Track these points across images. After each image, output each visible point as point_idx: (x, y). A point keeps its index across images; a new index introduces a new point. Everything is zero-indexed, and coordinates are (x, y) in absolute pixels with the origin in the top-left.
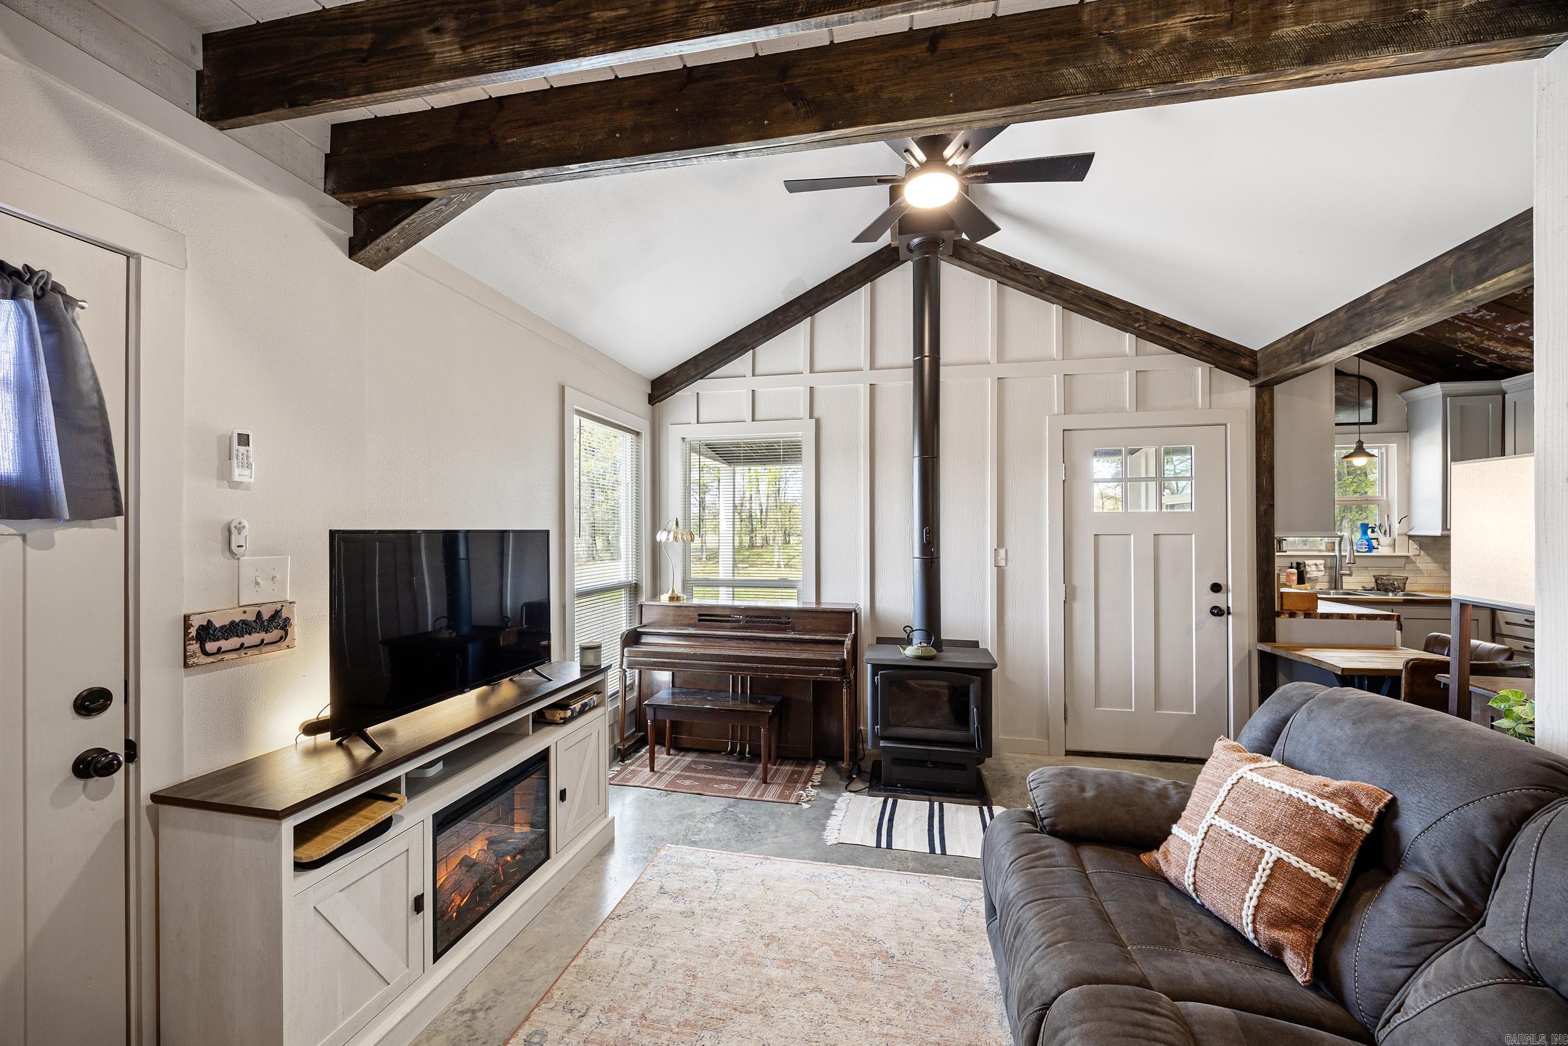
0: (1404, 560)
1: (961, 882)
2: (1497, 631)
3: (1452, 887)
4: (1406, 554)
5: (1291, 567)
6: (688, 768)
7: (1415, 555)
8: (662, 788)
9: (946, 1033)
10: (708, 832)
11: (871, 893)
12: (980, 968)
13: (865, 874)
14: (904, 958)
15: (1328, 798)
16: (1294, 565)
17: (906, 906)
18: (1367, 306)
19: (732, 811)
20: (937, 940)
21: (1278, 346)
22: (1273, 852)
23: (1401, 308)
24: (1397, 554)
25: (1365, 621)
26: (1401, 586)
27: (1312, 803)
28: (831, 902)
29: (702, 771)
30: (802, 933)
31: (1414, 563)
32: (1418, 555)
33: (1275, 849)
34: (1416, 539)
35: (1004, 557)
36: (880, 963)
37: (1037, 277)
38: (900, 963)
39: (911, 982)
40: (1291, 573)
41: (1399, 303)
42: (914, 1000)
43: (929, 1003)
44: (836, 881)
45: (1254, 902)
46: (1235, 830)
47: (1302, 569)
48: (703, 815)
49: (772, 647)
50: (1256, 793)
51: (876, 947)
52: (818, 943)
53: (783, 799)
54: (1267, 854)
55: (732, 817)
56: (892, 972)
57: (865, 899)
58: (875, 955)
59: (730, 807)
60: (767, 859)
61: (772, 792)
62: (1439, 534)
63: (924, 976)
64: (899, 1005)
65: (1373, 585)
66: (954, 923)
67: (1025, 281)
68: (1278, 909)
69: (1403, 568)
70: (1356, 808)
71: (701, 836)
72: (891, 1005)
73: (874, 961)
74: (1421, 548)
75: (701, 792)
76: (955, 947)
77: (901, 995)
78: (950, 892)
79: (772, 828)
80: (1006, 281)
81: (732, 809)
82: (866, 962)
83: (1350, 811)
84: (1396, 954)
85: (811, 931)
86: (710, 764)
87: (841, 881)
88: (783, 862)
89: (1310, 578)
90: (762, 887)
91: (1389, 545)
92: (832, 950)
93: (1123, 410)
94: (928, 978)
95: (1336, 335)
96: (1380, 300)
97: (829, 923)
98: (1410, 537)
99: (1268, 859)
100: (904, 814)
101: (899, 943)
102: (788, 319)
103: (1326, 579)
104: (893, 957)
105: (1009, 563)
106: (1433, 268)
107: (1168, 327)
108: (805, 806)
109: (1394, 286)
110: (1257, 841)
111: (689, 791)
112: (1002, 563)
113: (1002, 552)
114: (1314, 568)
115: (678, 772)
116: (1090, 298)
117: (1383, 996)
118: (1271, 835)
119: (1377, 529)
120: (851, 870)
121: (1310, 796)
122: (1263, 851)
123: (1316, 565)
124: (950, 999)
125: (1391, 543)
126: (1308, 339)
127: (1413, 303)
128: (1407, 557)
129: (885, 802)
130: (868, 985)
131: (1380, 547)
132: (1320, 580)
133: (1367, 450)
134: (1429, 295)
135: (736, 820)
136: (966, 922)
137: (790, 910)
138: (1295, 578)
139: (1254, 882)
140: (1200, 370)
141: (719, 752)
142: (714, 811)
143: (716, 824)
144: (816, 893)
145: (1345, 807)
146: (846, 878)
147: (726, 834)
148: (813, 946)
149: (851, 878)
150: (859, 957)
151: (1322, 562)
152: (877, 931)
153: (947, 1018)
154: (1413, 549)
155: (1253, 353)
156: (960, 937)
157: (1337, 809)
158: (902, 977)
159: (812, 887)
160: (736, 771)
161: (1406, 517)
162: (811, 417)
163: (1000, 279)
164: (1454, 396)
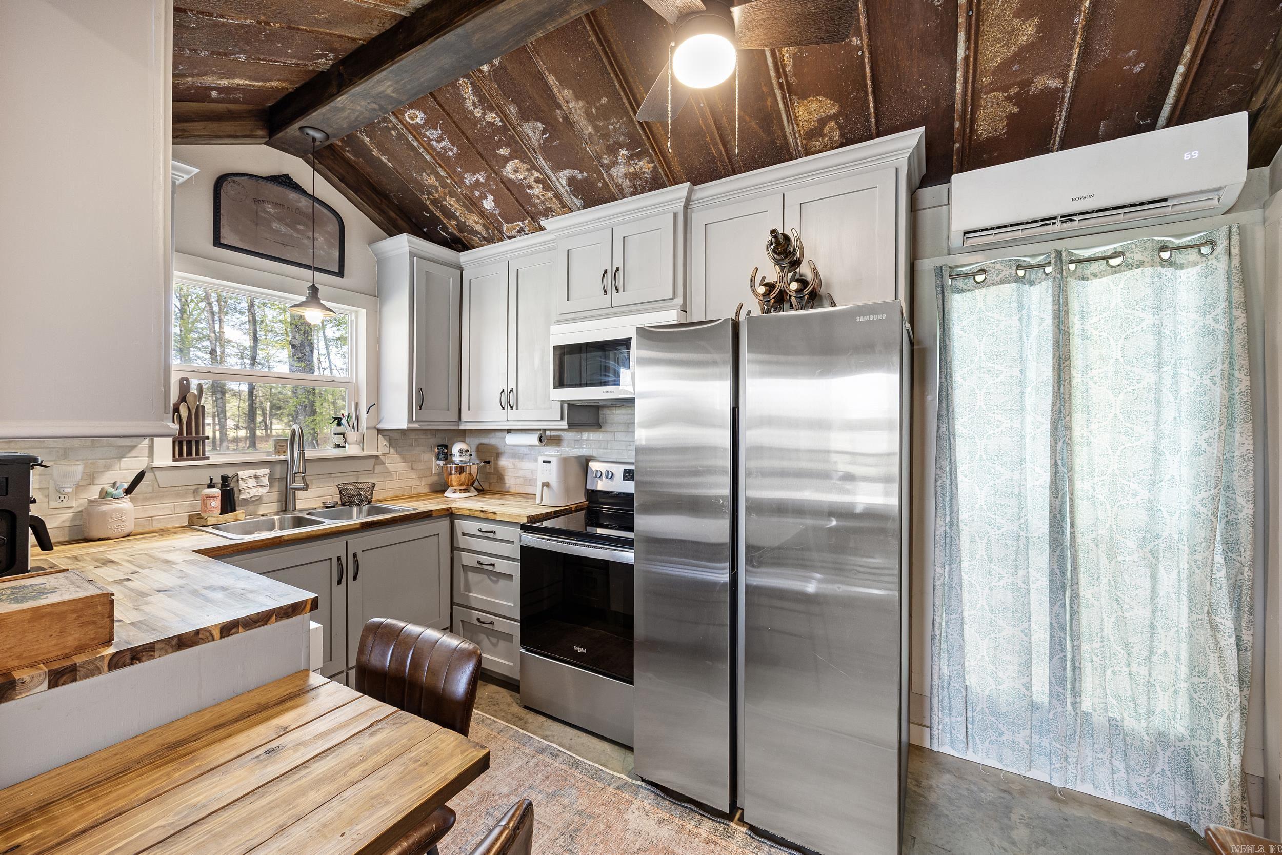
0: (373, 460)
2: (455, 545)
4: (375, 453)
5: (211, 486)
7: (384, 454)
16: (218, 480)
24: (366, 453)
25: (243, 635)
26: (368, 494)
31: (383, 463)
32: (388, 454)
34: (385, 433)
40: (208, 497)
47: (232, 485)
62: (405, 427)
65: (337, 498)
69: (372, 472)
74: (390, 444)
89: (245, 500)
91: (357, 443)
98: (380, 431)
103: (275, 496)
114: (252, 482)
119: (344, 421)
123: (256, 477)
125: (360, 438)
128: (377, 457)
131: (347, 446)
132: (265, 499)
133: (322, 302)
138: (216, 504)
151: (266, 471)
154: (382, 447)
161: (374, 406)
164: (420, 257)
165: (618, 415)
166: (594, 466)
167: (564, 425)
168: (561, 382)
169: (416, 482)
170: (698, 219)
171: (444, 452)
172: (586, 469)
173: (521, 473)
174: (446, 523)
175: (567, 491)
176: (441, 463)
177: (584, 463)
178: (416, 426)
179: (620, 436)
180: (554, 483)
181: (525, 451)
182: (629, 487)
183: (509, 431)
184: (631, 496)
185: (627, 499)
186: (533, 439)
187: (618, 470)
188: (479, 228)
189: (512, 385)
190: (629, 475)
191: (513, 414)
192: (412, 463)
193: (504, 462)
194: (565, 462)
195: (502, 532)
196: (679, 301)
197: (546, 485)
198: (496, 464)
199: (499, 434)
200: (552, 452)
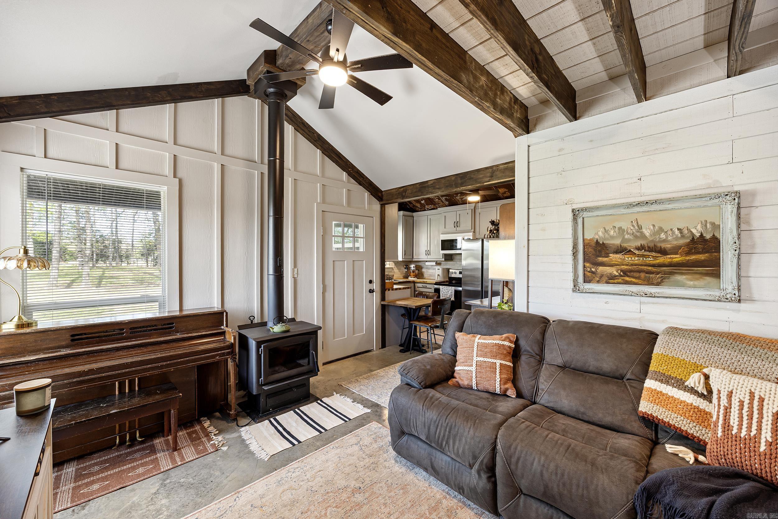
1: (347, 438)
2: (415, 290)
3: (536, 354)
6: (78, 476)
8: (69, 505)
9: (410, 498)
10: (168, 508)
11: (318, 468)
12: (391, 466)
13: (305, 462)
14: (364, 484)
15: (504, 341)
17: (339, 463)
18: (426, 185)
19: (170, 482)
20: (366, 467)
21: (392, 191)
22: (498, 362)
23: (438, 188)
27: (502, 344)
28: (305, 487)
29: (98, 473)
30: (309, 513)
31: (394, 270)
33: (498, 361)
35: (296, 272)
36: (358, 495)
37: (314, 134)
38: (365, 488)
39: (377, 491)
41: (437, 187)
42: (387, 498)
43: (392, 494)
44: (294, 475)
45: (499, 379)
46: (486, 359)
48: (146, 499)
49: (164, 348)
50: (486, 346)
51: (349, 490)
52: (323, 510)
53: (204, 453)
54: (497, 363)
55: (175, 486)
56: (367, 495)
57: (318, 473)
58: (353, 492)
59: (164, 480)
60: (239, 492)
61: (189, 453)
63: (379, 485)
64: (385, 504)
66: (364, 456)
67: (308, 133)
68: (505, 378)
70: (511, 341)
71: (165, 513)
72: (383, 507)
73: (356, 496)
75: (122, 486)
76: (375, 465)
77: (381, 500)
78: (348, 445)
79: (217, 473)
80: (300, 130)
81: (168, 481)
82: (353, 499)
83: (510, 343)
84: (531, 377)
85: (312, 508)
86: (102, 463)
87: (297, 474)
88: (252, 487)
90: (256, 509)
92: (333, 508)
93: (343, 205)
94: (381, 485)
95: (415, 192)
96: (432, 184)
97: (316, 497)
99: (498, 365)
100: (287, 423)
101: (355, 480)
102: (157, 98)
104: (360, 488)
105: (299, 276)
106: (448, 178)
107: (359, 173)
108: (225, 448)
109: (436, 181)
110: (493, 361)
111: (107, 492)
112: (296, 276)
113: (296, 270)
115: (72, 485)
116: (334, 152)
117: (532, 390)
118: (495, 357)
120: (294, 465)
121: (501, 342)
122: (495, 363)
124: (397, 486)
126: (405, 191)
127: (442, 188)
129: (271, 422)
130: (365, 508)
134: (447, 186)
135: (182, 486)
136: (367, 452)
137: (289, 508)
139: (497, 373)
140: (366, 194)
141: (110, 448)
142: (153, 491)
143: (167, 497)
144: (291, 488)
145: (508, 342)
146: (297, 470)
147: (186, 499)
148: (323, 513)
149: (300, 468)
150: (348, 500)
152: (342, 483)
153: (404, 493)
155: (381, 191)
156: (372, 460)
157: (508, 343)
158: (373, 493)
159: (286, 487)
160: (137, 455)
162: (175, 176)
163: (296, 127)
164: (405, 216)
165: (458, 257)
166: (451, 270)
167: (443, 260)
168: (442, 249)
169: (400, 275)
170: (478, 211)
171: (408, 268)
172: (449, 271)
173: (429, 273)
174: (413, 284)
175: (444, 277)
176: (406, 270)
177: (448, 270)
178: (404, 260)
179: (458, 263)
180: (440, 275)
181: (430, 267)
182: (461, 276)
183: (426, 261)
184: (461, 278)
185: (460, 279)
186: (434, 264)
187: (458, 272)
188: (419, 206)
189: (429, 249)
190: (460, 273)
191: (429, 257)
192: (399, 269)
193: (423, 270)
194: (443, 269)
195: (428, 286)
196: (473, 230)
197: (438, 275)
198: (421, 271)
199: (424, 262)
200: (438, 267)
